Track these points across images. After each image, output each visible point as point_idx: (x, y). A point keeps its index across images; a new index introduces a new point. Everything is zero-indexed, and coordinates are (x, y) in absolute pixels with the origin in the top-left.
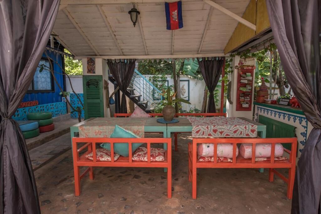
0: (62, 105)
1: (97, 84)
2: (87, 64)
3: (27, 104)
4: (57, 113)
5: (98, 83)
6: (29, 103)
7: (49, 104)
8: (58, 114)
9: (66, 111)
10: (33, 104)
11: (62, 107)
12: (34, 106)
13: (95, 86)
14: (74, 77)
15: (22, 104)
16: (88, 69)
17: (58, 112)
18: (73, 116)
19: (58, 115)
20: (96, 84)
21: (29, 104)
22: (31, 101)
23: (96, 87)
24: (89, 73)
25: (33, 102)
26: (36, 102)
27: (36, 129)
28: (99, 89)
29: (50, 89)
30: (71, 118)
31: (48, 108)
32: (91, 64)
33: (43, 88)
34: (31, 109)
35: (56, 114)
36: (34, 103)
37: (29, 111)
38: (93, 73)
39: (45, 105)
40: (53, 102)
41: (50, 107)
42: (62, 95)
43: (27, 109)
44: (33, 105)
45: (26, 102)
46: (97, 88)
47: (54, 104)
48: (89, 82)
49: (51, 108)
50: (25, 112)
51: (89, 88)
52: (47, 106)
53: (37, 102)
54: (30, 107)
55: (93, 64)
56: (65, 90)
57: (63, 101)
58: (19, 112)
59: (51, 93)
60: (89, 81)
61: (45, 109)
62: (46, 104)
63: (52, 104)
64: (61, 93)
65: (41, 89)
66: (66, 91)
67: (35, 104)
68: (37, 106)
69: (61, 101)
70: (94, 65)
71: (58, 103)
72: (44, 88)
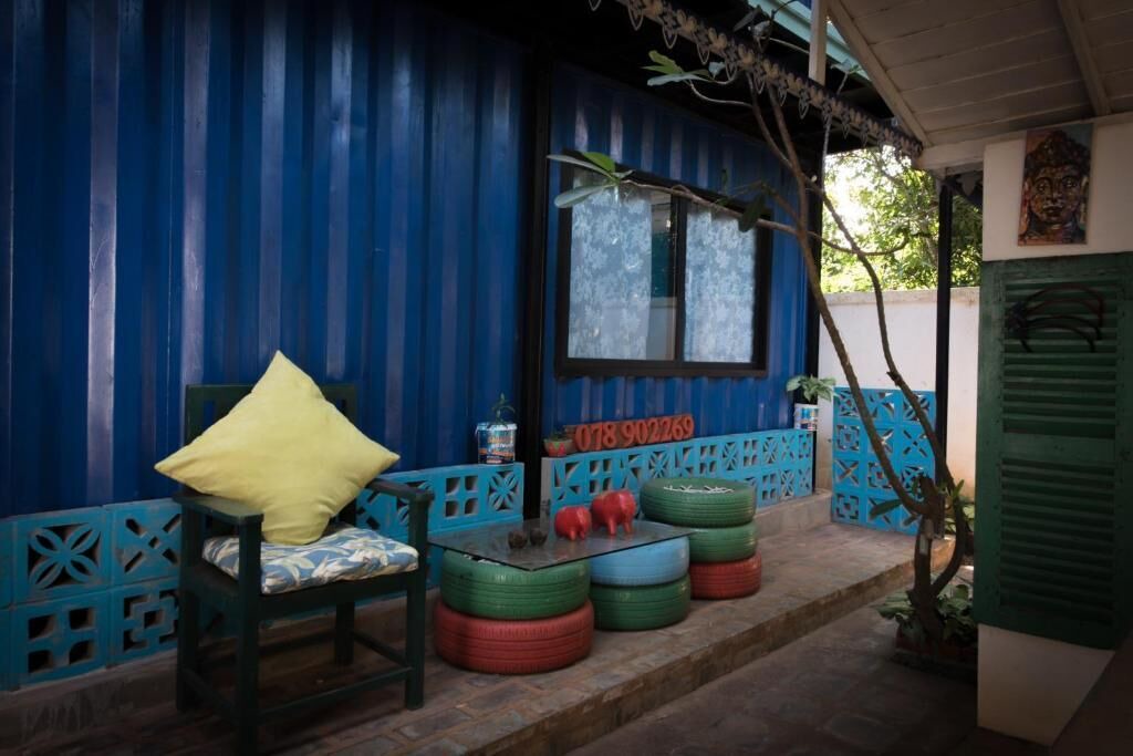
0: (796, 447)
1: (1101, 323)
2: (1026, 176)
3: (646, 431)
4: (768, 486)
5: (1107, 316)
6: (657, 425)
7: (740, 438)
8: (773, 491)
9: (809, 480)
10: (670, 431)
11: (791, 455)
12: (673, 440)
13: (1083, 336)
14: (858, 304)
15: (628, 427)
16: (1031, 214)
17: (776, 485)
18: (843, 511)
19: (775, 500)
20: (1088, 323)
21: (656, 428)
22: (666, 419)
23: (1085, 343)
24: (1036, 243)
25: (673, 419)
26: (685, 423)
27: (677, 581)
28: (1112, 363)
29: (746, 359)
30: (833, 521)
31: (730, 456)
32: (1060, 176)
33: (719, 355)
34: (661, 456)
35: (765, 493)
36: (676, 426)
37: (650, 467)
38: (1072, 242)
39: (720, 441)
40: (755, 429)
41: (742, 452)
42: (798, 396)
43: (645, 453)
44: (670, 438)
45: (642, 421)
46: (1093, 349)
47: (761, 436)
48: (1033, 304)
49: (746, 459)
50: (635, 471)
51: (1028, 349)
52: (730, 444)
53: (688, 422)
54: (657, 448)
55: (1075, 173)
56: (811, 366)
57: (798, 425)
58: (610, 467)
59: (751, 381)
60: (1030, 298)
61: (720, 462)
62: (725, 439)
63: (750, 437)
64: (793, 385)
65: (712, 359)
66: (816, 375)
67: (678, 431)
68: (686, 444)
69: (791, 424)
70: (1078, 178)
71: (777, 434)
72: (723, 352)
